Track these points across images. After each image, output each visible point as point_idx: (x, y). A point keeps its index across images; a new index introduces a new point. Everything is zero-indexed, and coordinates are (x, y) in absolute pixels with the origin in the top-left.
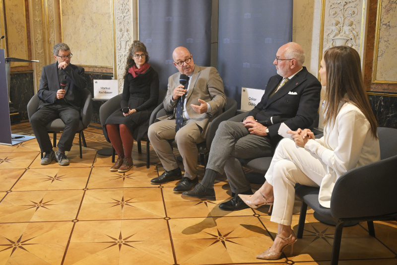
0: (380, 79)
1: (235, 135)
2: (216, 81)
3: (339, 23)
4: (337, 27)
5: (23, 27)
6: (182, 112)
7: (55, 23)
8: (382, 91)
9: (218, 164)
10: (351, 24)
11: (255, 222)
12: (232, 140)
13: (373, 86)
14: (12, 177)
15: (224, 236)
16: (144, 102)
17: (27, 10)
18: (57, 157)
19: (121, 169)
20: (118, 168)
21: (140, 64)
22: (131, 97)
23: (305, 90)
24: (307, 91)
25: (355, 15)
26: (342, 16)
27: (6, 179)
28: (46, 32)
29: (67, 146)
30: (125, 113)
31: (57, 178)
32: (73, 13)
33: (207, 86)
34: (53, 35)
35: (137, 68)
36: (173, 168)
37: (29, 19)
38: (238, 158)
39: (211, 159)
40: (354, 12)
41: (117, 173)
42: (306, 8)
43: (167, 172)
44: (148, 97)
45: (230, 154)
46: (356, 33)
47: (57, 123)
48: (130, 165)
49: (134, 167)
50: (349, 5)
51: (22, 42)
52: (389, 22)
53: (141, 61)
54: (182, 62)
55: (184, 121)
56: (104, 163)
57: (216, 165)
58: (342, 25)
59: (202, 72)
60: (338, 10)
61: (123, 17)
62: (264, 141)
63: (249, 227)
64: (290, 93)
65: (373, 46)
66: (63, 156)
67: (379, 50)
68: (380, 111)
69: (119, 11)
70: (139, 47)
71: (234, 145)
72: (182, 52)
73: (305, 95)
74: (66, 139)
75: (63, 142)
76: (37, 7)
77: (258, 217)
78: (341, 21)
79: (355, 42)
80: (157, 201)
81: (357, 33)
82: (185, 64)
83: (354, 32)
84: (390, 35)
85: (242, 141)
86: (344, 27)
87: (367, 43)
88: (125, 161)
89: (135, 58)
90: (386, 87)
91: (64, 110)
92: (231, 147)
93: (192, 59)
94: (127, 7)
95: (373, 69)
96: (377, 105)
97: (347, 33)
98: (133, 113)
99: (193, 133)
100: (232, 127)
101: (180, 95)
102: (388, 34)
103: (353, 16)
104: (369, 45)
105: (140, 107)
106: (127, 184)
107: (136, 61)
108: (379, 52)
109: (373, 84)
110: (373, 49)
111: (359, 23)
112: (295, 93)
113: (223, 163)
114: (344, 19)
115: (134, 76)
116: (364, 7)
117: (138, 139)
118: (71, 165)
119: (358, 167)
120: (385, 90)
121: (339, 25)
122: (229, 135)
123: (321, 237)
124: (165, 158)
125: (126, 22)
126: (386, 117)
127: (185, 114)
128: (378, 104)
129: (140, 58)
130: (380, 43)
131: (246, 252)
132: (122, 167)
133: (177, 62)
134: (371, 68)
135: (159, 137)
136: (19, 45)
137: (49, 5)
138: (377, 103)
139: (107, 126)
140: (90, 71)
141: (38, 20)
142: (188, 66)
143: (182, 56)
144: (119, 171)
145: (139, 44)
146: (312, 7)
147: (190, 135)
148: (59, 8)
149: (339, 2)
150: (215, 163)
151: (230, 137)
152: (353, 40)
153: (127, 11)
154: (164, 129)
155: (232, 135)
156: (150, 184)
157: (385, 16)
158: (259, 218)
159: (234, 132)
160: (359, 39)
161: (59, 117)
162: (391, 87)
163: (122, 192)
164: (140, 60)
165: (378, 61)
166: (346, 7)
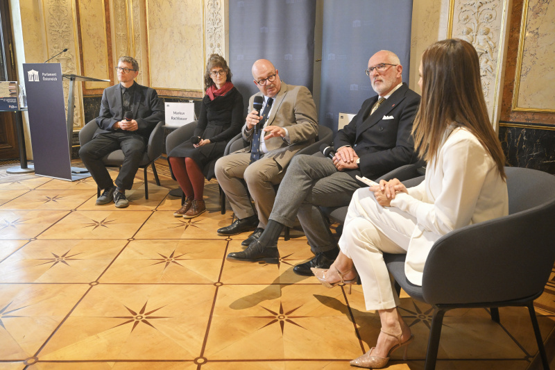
0: (524, 106)
1: (313, 174)
2: (306, 104)
3: (472, 30)
4: (469, 36)
5: (102, 42)
6: (259, 143)
7: (141, 38)
8: (525, 121)
9: (284, 213)
10: (487, 33)
11: (336, 293)
12: (308, 181)
13: (513, 115)
14: (48, 221)
15: (286, 314)
16: (222, 131)
17: (108, 22)
18: (114, 196)
19: (187, 215)
20: (184, 213)
21: (219, 83)
22: (209, 125)
23: (403, 112)
24: (405, 114)
25: (492, 19)
26: (475, 21)
27: (40, 222)
28: (132, 49)
29: (127, 183)
30: (196, 144)
31: (104, 223)
32: (161, 25)
33: (294, 111)
34: (139, 52)
35: (216, 88)
36: (247, 216)
37: (110, 32)
38: (318, 206)
39: (276, 206)
40: (491, 15)
41: (182, 219)
42: (429, 13)
43: (239, 220)
44: (228, 125)
45: (305, 200)
46: (493, 44)
47: (116, 155)
48: (201, 210)
49: (207, 212)
50: (485, 7)
51: (101, 60)
52: (537, 29)
53: (220, 79)
54: (264, 80)
55: (261, 155)
56: (171, 206)
57: (282, 214)
58: (474, 34)
59: (290, 93)
60: (470, 14)
61: (214, 29)
62: (353, 183)
63: (325, 300)
64: (385, 118)
65: (515, 62)
66: (122, 196)
67: (523, 66)
68: (522, 148)
69: (209, 22)
70: (216, 61)
71: (311, 188)
72: (264, 66)
73: (404, 120)
74: (125, 174)
75: (122, 178)
76: (120, 19)
77: (342, 286)
78: (474, 27)
79: (492, 56)
80: (215, 258)
81: (495, 44)
82: (268, 82)
83: (490, 42)
84: (538, 46)
85: (322, 184)
86: (478, 37)
87: (508, 58)
88: (194, 205)
89: (213, 76)
90: (530, 116)
91: (126, 139)
92: (304, 191)
93: (278, 76)
94: (219, 16)
95: (514, 93)
96: (517, 141)
97: (481, 44)
98: (207, 144)
99: (267, 170)
100: (309, 164)
101: (253, 123)
102: (535, 45)
103: (490, 21)
104: (510, 60)
105: (216, 137)
106: (189, 234)
107: (214, 81)
108: (523, 69)
109: (514, 112)
110: (515, 66)
111: (498, 30)
112: (392, 117)
113: (293, 212)
114: (478, 26)
115: (212, 98)
116: (504, 8)
117: (208, 177)
118: (131, 207)
119: (471, 225)
120: (528, 120)
121: (471, 34)
122: (303, 174)
123: (422, 320)
124: (236, 203)
125: (217, 36)
126: (529, 157)
127: (263, 147)
128: (519, 139)
129: (218, 75)
130: (525, 58)
131: (309, 340)
132: (190, 211)
133: (257, 80)
134: (512, 91)
135: (228, 175)
136: (97, 63)
137: (135, 17)
138: (518, 137)
139: (171, 159)
140: (179, 95)
141: (122, 34)
142: (272, 85)
143: (264, 72)
144: (184, 216)
145: (217, 58)
146: (438, 11)
147: (263, 172)
148: (146, 21)
149: (471, 3)
150: (280, 212)
151: (304, 177)
152: (489, 54)
153: (218, 21)
154: (234, 164)
155: (308, 174)
156: (216, 235)
157: (532, 21)
158: (342, 288)
159: (311, 170)
160: (497, 51)
161: (119, 147)
162: (537, 117)
163: (176, 244)
164: (218, 78)
165: (521, 82)
166: (481, 9)
